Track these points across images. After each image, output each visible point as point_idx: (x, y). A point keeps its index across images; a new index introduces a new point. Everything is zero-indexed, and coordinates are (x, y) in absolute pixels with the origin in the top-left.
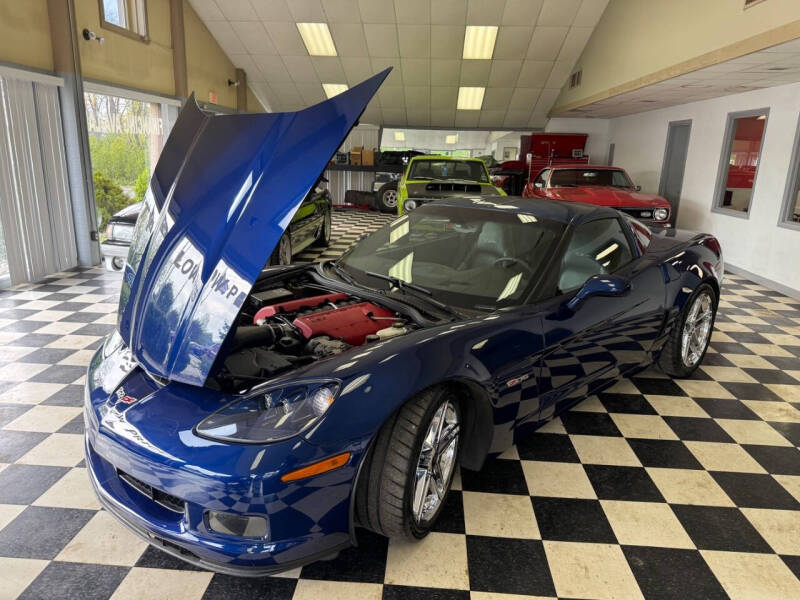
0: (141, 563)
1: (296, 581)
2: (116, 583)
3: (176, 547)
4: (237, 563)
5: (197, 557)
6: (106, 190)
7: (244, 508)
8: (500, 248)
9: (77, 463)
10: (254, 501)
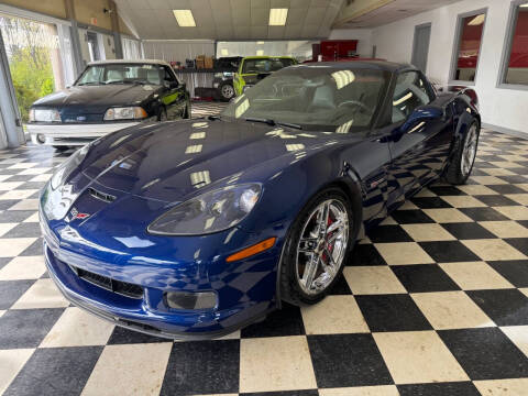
0: (112, 341)
1: (239, 341)
2: (95, 359)
3: (140, 325)
4: (191, 330)
5: (158, 330)
6: (21, 93)
7: (195, 287)
8: (331, 104)
9: (41, 275)
10: (201, 282)
